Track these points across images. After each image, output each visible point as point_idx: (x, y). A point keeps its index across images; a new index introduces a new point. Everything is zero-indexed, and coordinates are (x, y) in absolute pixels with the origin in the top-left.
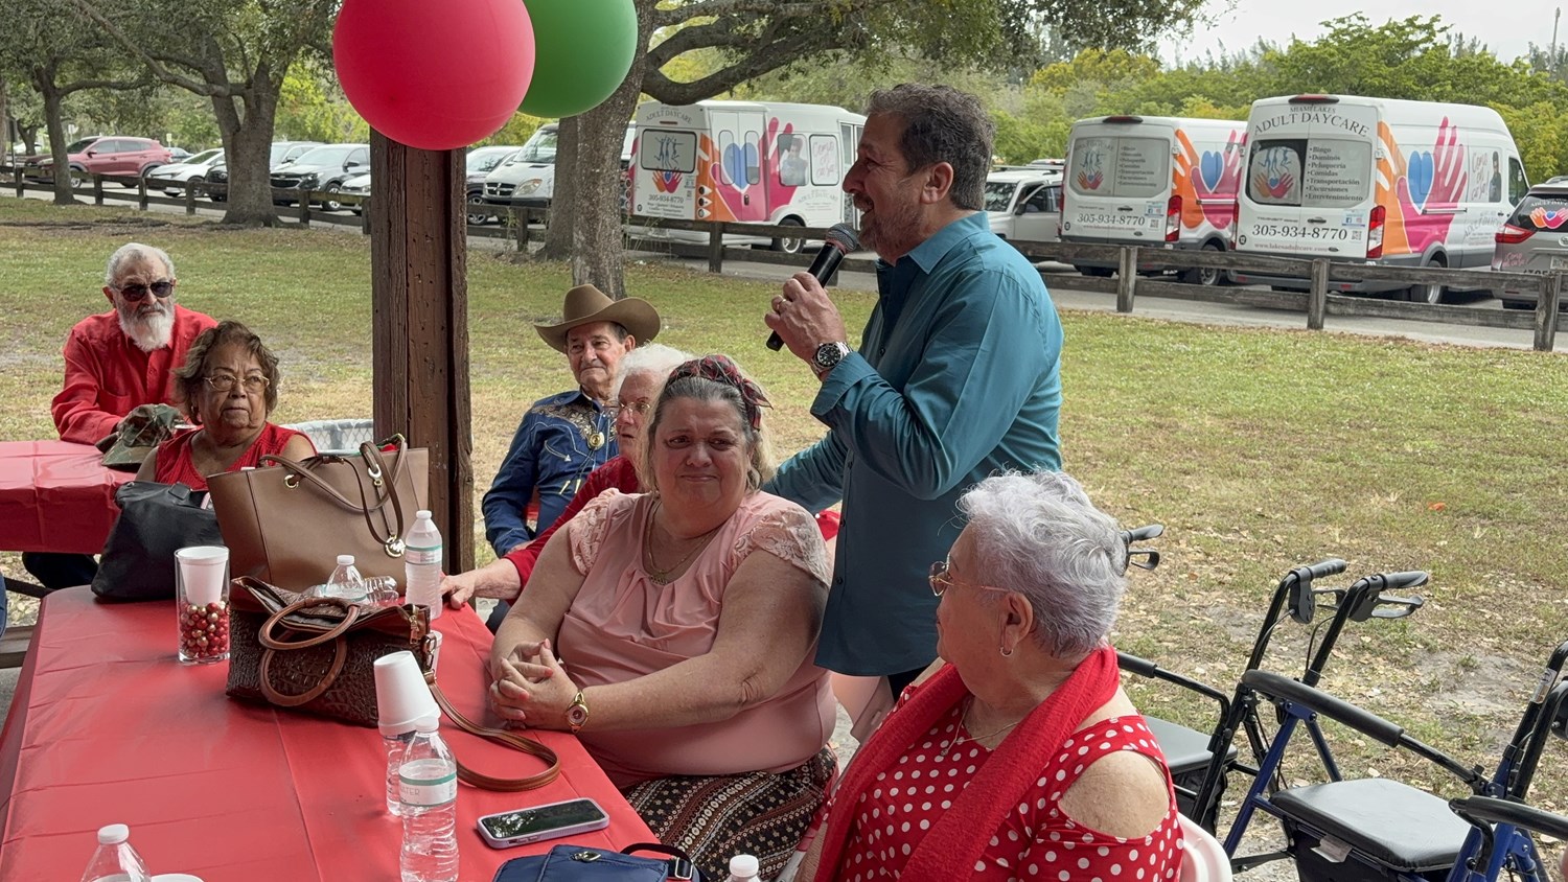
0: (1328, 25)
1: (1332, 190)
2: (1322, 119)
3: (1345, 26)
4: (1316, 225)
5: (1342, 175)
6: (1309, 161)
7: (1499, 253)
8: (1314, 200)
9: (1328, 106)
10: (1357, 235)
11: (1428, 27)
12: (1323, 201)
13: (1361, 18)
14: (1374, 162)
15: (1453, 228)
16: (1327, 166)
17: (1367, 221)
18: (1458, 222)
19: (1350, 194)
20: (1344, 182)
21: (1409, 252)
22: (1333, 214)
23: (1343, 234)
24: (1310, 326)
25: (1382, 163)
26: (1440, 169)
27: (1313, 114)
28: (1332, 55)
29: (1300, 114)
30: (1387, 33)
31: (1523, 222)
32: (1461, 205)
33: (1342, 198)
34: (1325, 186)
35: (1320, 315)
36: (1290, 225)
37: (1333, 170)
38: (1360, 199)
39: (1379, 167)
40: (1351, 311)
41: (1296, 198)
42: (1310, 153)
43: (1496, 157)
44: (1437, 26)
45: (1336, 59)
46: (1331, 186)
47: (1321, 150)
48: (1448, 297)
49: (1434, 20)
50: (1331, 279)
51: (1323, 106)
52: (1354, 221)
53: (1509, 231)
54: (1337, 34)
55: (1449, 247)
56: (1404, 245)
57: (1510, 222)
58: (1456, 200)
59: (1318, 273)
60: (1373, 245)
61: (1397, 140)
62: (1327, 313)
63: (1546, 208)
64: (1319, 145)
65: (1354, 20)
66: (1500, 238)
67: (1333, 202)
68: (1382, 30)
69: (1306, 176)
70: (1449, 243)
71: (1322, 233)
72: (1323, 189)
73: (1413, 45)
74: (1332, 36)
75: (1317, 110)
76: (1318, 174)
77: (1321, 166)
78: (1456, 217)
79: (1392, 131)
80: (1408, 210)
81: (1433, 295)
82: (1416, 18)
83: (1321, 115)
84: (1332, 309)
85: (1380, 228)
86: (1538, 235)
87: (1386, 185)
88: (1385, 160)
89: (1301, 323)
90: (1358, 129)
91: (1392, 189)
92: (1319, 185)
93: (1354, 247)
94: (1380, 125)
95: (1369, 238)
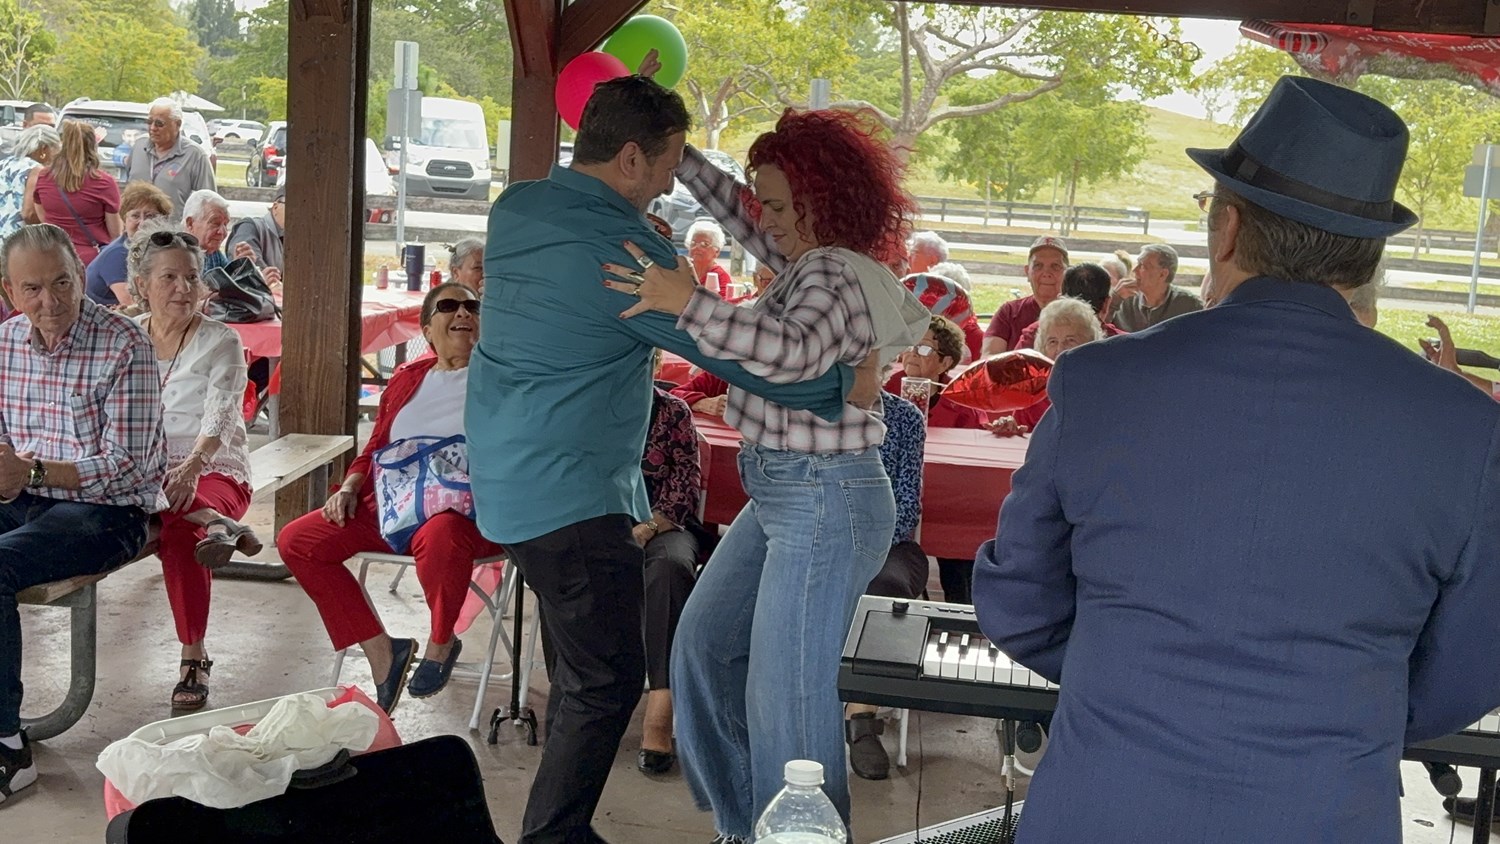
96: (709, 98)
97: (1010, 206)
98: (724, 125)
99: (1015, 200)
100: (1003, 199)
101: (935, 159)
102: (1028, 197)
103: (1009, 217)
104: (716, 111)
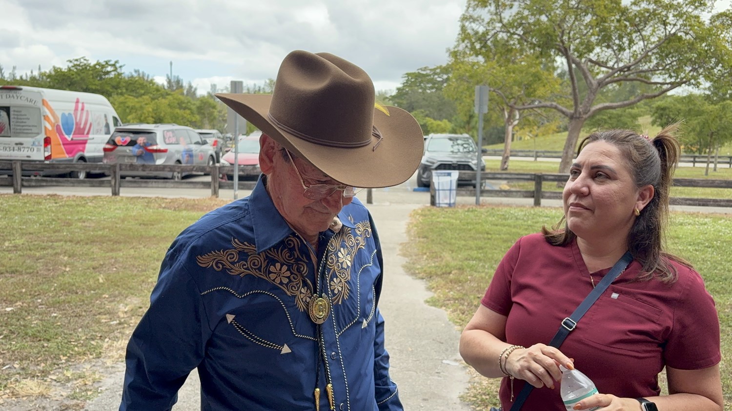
0: (71, 62)
1: (24, 130)
2: (16, 98)
3: (78, 63)
4: (19, 146)
5: (29, 123)
6: (12, 116)
7: (105, 156)
8: (17, 134)
9: (18, 91)
10: (39, 150)
11: (114, 65)
12: (21, 135)
13: (85, 60)
14: (43, 118)
15: (88, 146)
16: (21, 119)
17: (42, 143)
18: (90, 143)
19: (33, 131)
20: (30, 126)
21: (67, 157)
22: (27, 140)
23: (32, 150)
24: (15, 192)
25: (46, 118)
26: (78, 120)
27: (11, 95)
28: (73, 75)
29: (5, 95)
30: (97, 67)
31: (112, 142)
32: (90, 136)
33: (30, 133)
34: (21, 128)
35: (19, 187)
36: (7, 146)
37: (24, 121)
38: (38, 134)
39: (45, 119)
40: (33, 184)
41: (8, 133)
42: (12, 113)
43: (106, 116)
44: (118, 65)
45: (74, 76)
46: (24, 128)
47: (17, 112)
48: (89, 175)
49: (117, 62)
50: (23, 170)
51: (15, 91)
52: (37, 143)
53: (108, 146)
54: (75, 66)
55: (87, 154)
56: (64, 154)
57: (108, 143)
58: (88, 133)
59: (15, 168)
60: (47, 154)
61: (53, 107)
62: (23, 186)
63: (121, 136)
64: (16, 109)
65: (82, 60)
66: (105, 150)
67: (25, 135)
68: (95, 66)
69: (11, 123)
70: (88, 152)
71: (22, 149)
72: (20, 129)
73: (108, 73)
74: (73, 67)
75: (12, 93)
76: (17, 122)
77: (17, 119)
78: (89, 141)
79: (50, 103)
80: (64, 139)
81: (82, 176)
82: (109, 61)
83: (15, 95)
84: (25, 184)
85: (49, 147)
86: (119, 148)
87: (49, 127)
88: (47, 116)
89: (11, 191)
90: (33, 102)
91: (53, 129)
92: (19, 128)
93: (38, 154)
94: (43, 101)
95: (45, 151)
97: (695, 157)
104: (510, 117)
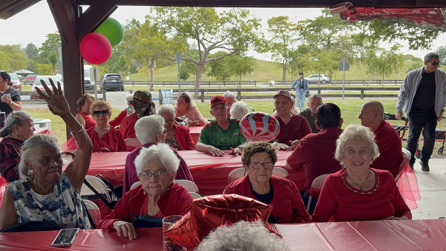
96: (151, 60)
98: (155, 66)
99: (225, 81)
100: (222, 81)
101: (207, 72)
102: (228, 80)
103: (225, 84)
104: (153, 63)
